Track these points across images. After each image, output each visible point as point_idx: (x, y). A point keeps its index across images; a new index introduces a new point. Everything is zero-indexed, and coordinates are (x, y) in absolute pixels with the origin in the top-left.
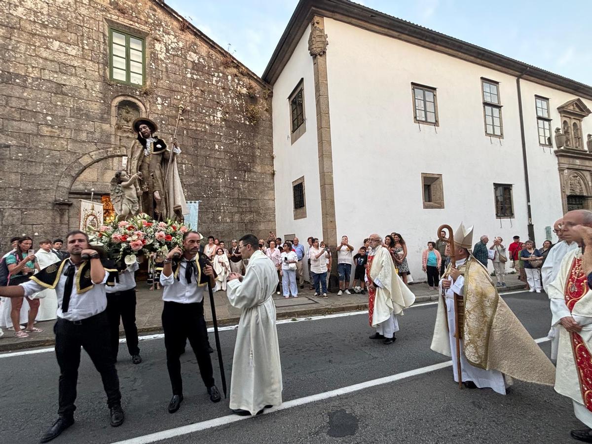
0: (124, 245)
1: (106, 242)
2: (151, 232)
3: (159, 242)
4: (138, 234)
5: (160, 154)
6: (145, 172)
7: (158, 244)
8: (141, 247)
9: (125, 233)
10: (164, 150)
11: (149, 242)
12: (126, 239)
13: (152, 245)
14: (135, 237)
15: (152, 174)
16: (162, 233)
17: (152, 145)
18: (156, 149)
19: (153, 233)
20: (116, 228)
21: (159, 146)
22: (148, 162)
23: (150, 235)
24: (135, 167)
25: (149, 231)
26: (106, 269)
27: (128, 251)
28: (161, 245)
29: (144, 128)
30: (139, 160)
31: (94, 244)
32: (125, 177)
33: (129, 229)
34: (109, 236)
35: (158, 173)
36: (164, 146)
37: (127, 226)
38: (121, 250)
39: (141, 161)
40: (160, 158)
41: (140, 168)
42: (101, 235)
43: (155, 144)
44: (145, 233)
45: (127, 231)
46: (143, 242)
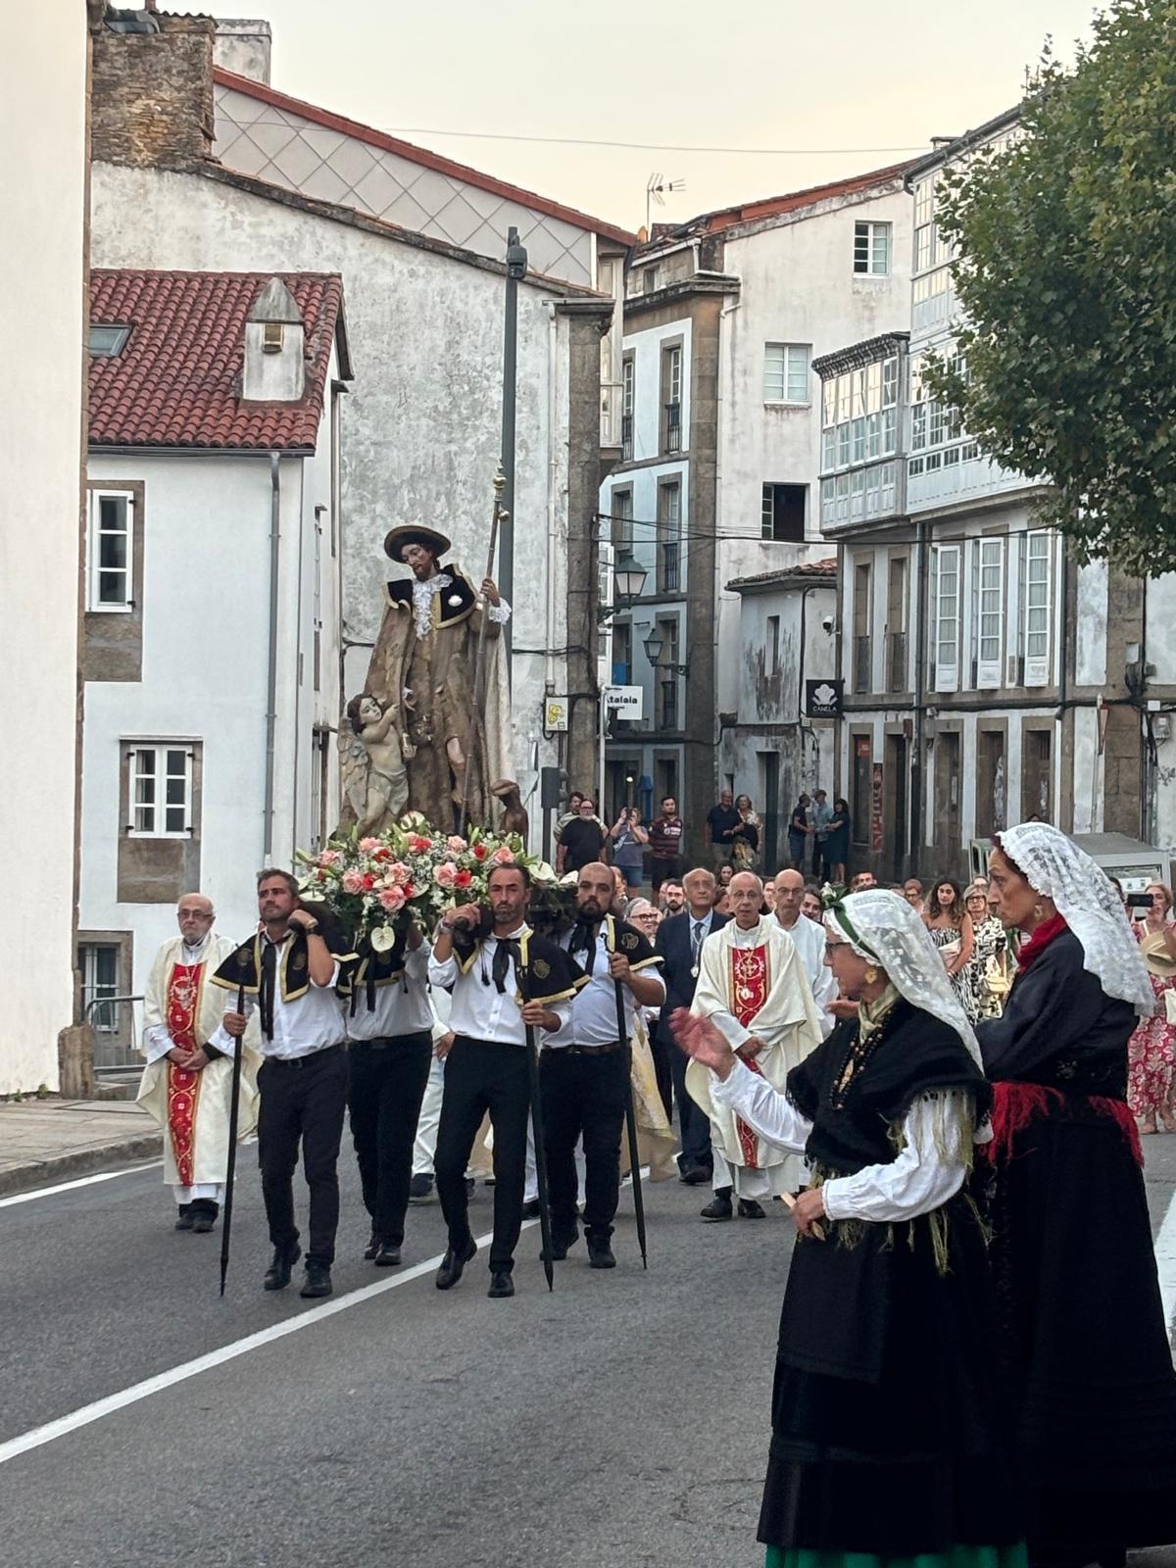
0: (368, 901)
1: (332, 892)
2: (426, 864)
3: (443, 889)
4: (395, 871)
5: (460, 622)
6: (423, 687)
7: (441, 894)
8: (401, 904)
9: (371, 871)
10: (468, 612)
11: (419, 890)
12: (371, 883)
13: (427, 896)
14: (389, 880)
15: (439, 690)
16: (450, 866)
17: (438, 598)
18: (447, 612)
19: (428, 868)
20: (352, 855)
21: (455, 600)
22: (428, 657)
23: (422, 872)
24: (397, 678)
25: (420, 861)
26: (335, 956)
27: (376, 917)
28: (446, 897)
29: (413, 553)
30: (404, 656)
31: (307, 897)
32: (371, 714)
33: (377, 858)
34: (338, 877)
35: (453, 683)
36: (469, 597)
37: (376, 850)
38: (365, 912)
39: (409, 654)
40: (459, 636)
41: (408, 679)
42: (322, 878)
43: (445, 594)
44: (410, 868)
45: (374, 863)
46: (406, 891)
